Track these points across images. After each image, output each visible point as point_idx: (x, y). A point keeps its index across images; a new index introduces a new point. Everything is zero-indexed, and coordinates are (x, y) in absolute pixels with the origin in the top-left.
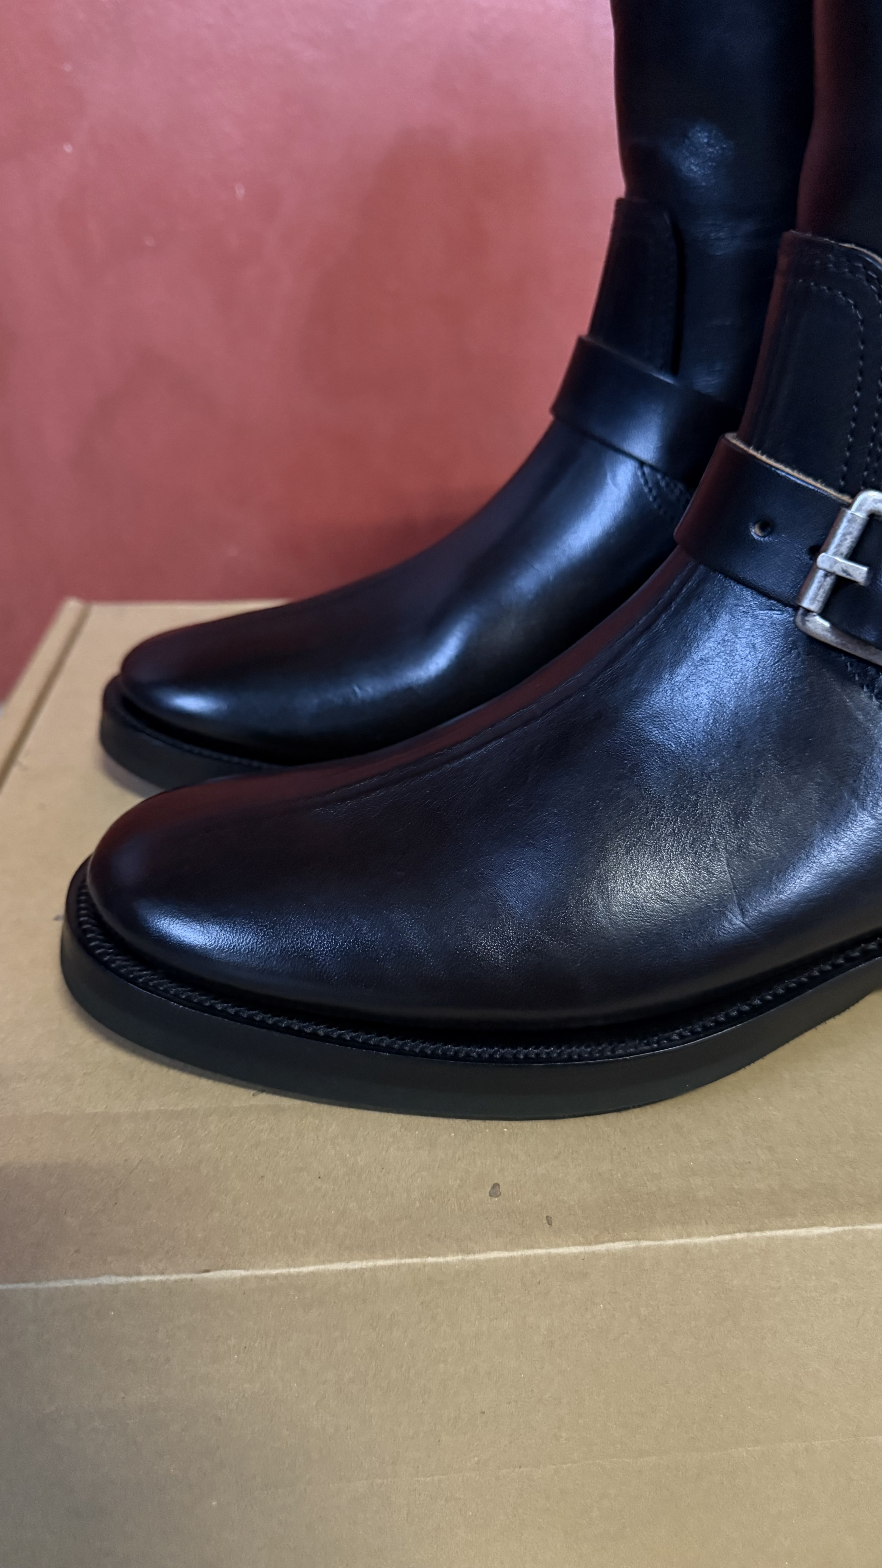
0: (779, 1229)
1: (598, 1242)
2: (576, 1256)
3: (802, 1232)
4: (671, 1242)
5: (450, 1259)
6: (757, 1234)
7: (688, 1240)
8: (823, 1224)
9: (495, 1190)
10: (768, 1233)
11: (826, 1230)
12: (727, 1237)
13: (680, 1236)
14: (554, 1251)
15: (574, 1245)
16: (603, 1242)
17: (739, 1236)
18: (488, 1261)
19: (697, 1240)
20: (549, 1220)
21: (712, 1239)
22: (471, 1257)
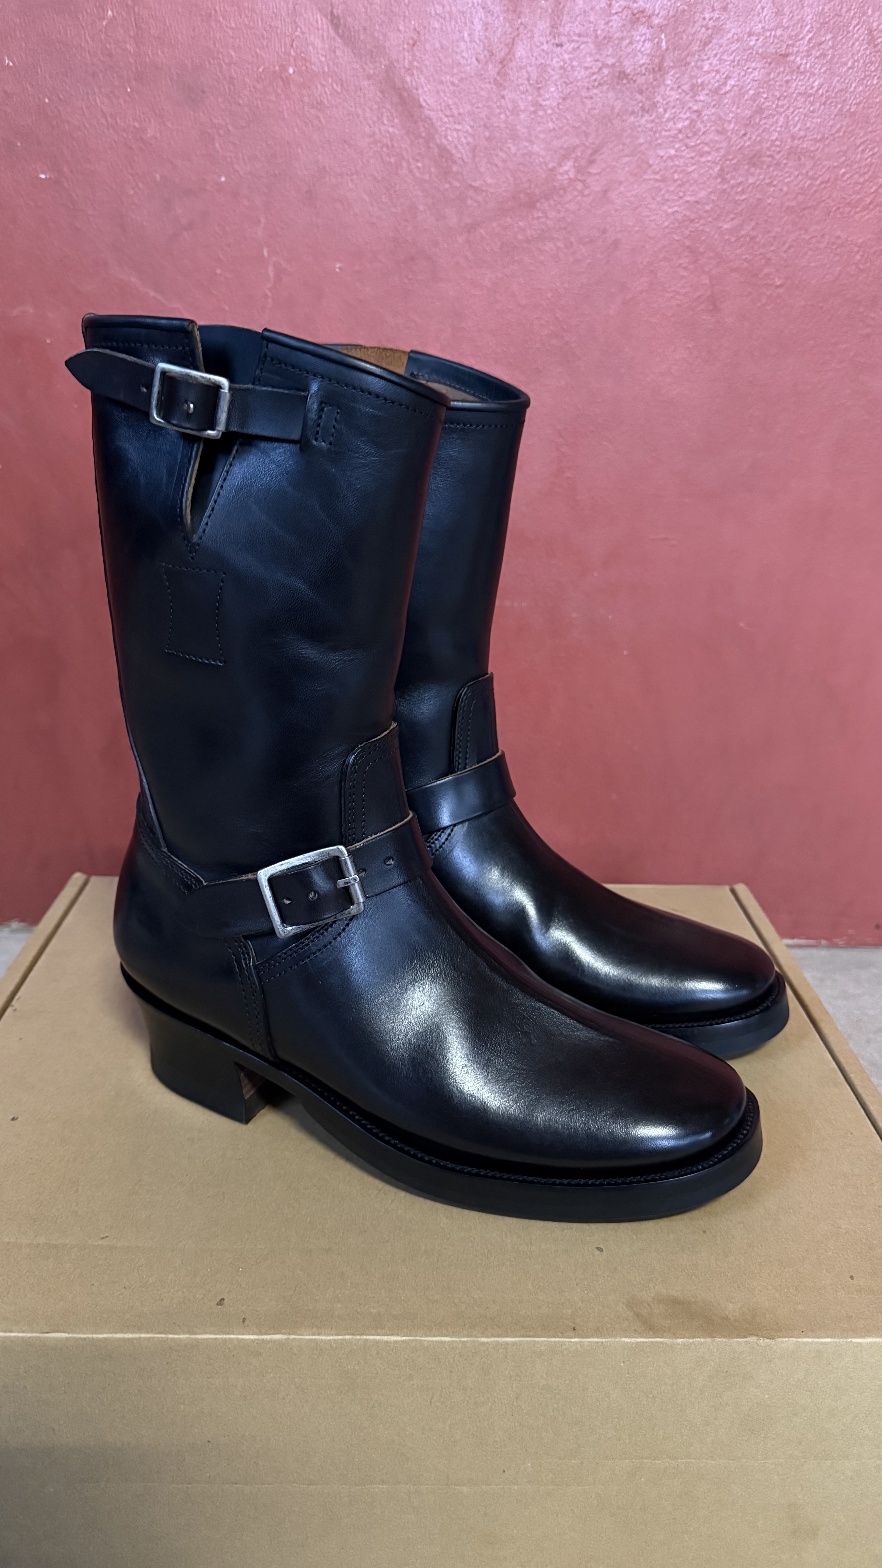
0: (372, 1335)
1: (266, 1334)
2: (253, 1341)
3: (385, 1338)
4: (307, 1337)
5: (181, 1336)
6: (358, 1337)
7: (318, 1337)
8: (398, 1335)
9: (221, 1302)
10: (365, 1337)
11: (399, 1338)
12: (340, 1337)
13: (314, 1334)
14: (241, 1337)
15: (252, 1334)
16: (270, 1334)
17: (347, 1337)
18: (203, 1339)
19: (323, 1338)
20: (244, 1320)
21: (331, 1338)
22: (193, 1336)
